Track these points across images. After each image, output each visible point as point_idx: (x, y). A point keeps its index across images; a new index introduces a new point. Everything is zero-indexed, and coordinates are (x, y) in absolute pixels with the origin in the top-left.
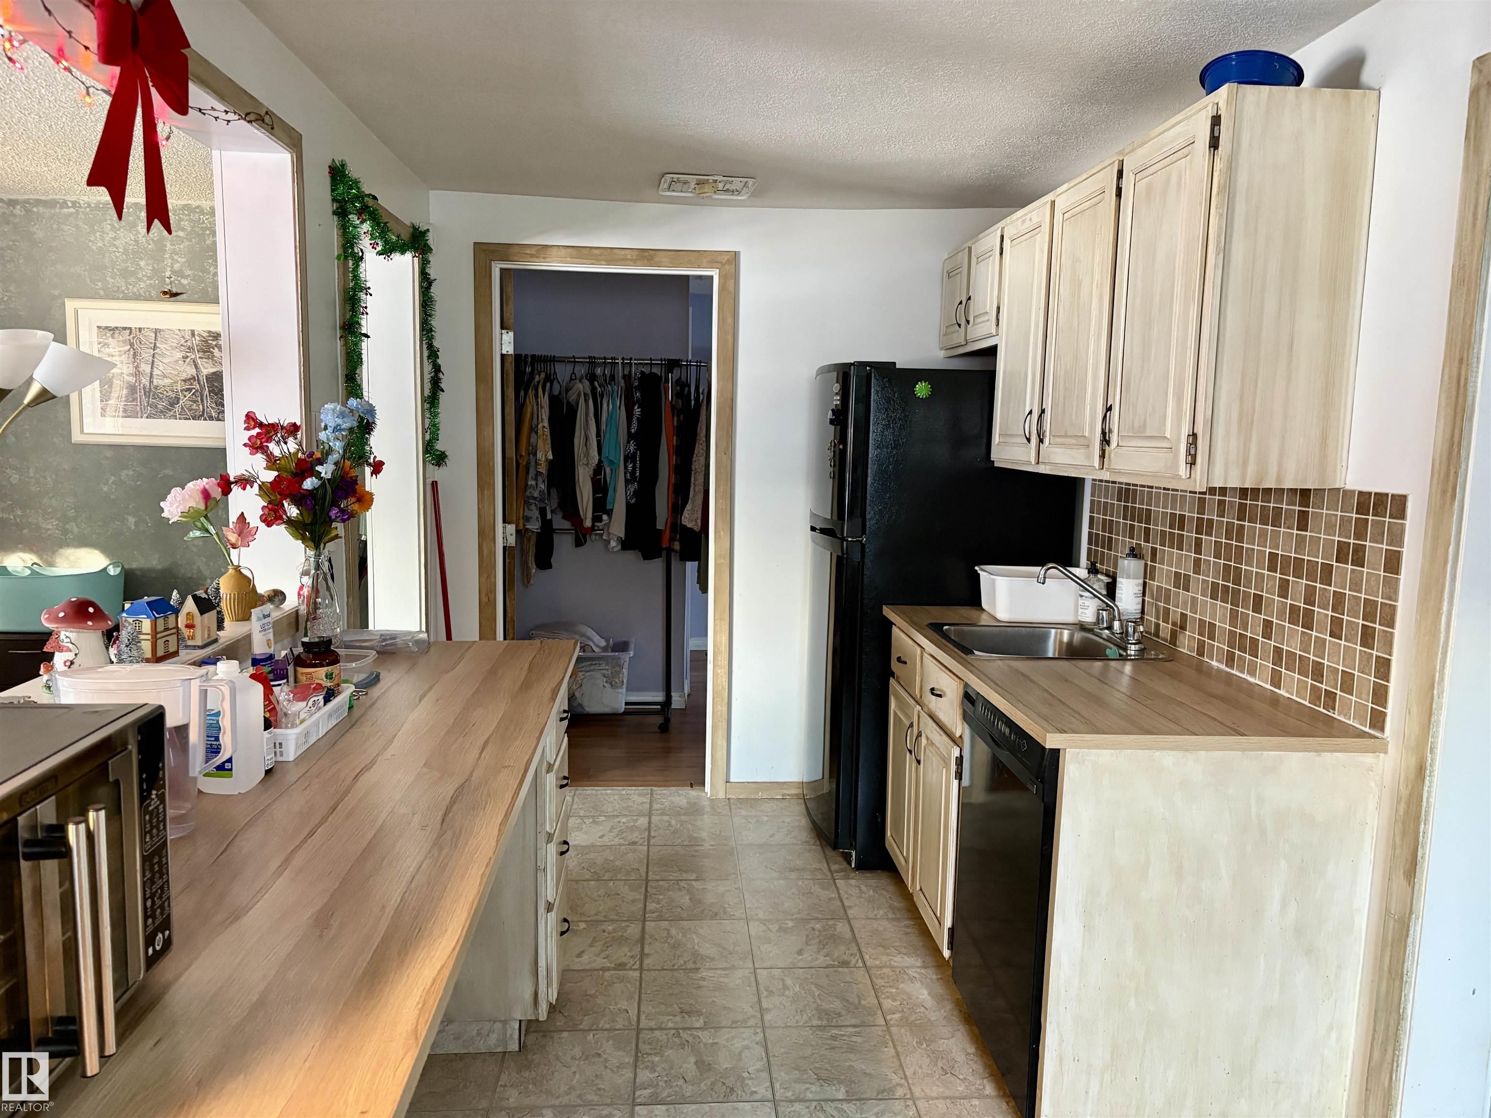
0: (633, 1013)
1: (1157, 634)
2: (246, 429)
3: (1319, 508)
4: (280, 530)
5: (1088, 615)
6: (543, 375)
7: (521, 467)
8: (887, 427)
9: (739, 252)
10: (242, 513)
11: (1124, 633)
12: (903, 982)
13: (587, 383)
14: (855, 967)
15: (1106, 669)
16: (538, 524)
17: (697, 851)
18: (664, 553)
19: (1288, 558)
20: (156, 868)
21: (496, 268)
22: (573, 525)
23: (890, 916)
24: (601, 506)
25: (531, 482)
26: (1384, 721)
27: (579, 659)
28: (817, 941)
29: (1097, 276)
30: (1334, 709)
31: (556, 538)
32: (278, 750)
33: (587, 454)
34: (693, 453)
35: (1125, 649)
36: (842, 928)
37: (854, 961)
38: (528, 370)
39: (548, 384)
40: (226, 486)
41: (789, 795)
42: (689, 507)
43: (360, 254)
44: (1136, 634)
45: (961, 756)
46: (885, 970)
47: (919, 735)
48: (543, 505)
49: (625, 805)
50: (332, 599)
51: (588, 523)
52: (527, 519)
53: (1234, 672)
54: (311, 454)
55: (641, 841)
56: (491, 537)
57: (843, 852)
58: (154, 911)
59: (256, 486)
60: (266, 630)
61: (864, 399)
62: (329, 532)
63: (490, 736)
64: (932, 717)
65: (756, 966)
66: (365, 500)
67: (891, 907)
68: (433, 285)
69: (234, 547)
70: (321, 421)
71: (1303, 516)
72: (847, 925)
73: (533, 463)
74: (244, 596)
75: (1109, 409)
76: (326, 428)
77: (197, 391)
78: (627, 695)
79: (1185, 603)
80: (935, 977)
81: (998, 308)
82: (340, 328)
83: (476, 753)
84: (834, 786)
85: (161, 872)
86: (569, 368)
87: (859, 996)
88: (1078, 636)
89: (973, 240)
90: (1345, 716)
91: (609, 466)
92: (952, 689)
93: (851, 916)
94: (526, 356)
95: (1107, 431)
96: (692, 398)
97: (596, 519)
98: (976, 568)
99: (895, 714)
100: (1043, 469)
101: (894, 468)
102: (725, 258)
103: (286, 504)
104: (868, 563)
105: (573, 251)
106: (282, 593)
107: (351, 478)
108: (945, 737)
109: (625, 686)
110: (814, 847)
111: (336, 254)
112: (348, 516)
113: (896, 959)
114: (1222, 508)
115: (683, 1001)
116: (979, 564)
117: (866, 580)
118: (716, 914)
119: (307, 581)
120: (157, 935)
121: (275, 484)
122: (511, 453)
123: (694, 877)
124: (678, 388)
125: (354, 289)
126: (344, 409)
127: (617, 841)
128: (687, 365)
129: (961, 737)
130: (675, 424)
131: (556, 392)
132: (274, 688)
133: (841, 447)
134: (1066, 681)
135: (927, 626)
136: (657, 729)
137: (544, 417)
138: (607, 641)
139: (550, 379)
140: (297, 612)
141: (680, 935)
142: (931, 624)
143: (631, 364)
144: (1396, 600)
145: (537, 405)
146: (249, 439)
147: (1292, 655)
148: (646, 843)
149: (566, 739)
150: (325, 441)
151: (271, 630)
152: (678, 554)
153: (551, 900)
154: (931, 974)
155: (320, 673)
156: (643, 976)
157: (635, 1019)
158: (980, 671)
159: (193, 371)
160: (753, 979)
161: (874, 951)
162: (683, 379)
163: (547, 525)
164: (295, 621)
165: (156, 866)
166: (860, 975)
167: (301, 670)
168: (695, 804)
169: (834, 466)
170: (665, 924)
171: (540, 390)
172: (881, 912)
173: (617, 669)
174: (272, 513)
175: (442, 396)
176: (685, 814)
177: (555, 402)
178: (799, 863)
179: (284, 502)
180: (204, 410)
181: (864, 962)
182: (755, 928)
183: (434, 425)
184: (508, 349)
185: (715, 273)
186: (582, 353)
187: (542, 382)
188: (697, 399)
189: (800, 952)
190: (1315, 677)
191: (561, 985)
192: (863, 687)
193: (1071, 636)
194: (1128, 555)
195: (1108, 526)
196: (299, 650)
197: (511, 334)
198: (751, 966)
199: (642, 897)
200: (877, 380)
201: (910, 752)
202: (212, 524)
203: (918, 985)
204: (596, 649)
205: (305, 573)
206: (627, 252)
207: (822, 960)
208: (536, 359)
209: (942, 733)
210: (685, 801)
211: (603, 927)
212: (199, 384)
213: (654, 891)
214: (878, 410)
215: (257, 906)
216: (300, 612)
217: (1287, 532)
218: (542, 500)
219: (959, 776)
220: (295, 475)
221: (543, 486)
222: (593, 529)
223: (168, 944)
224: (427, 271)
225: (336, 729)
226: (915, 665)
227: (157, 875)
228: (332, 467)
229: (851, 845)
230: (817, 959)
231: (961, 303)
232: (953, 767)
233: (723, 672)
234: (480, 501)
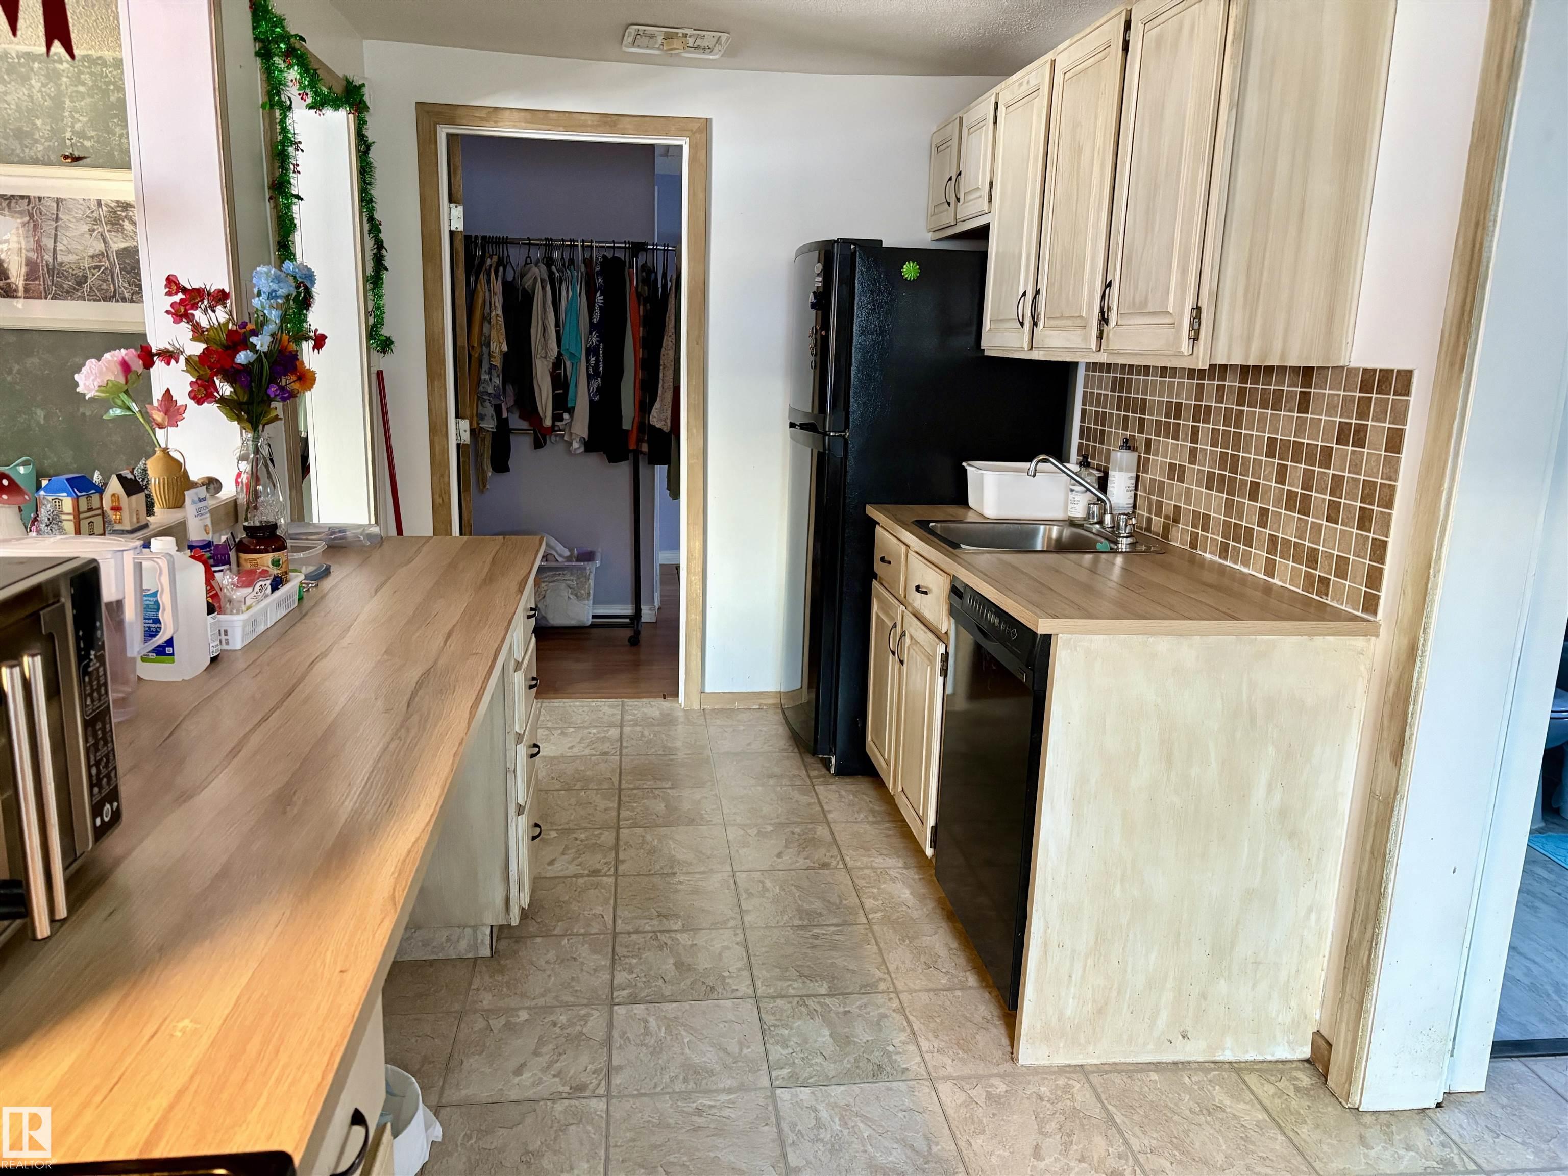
0: (609, 919)
1: (1148, 529)
2: (167, 294)
3: (1321, 388)
4: (211, 409)
5: (1078, 511)
6: (495, 258)
7: (473, 359)
8: (873, 310)
9: (711, 119)
10: (168, 390)
11: (1116, 526)
12: (884, 883)
13: (543, 268)
14: (836, 869)
15: (1096, 562)
16: (491, 421)
17: (671, 760)
18: (631, 456)
19: (1286, 443)
20: (100, 734)
21: (442, 132)
22: (531, 425)
23: (871, 819)
24: (561, 404)
25: (485, 377)
26: (1377, 605)
27: (541, 569)
28: (796, 844)
29: (1099, 142)
30: (1327, 595)
31: (513, 439)
32: (223, 637)
33: (545, 346)
34: (661, 346)
35: (1116, 543)
36: (822, 831)
37: (834, 863)
38: (479, 252)
39: (501, 269)
40: (148, 357)
41: (765, 705)
42: (657, 405)
43: (288, 103)
44: (1128, 527)
45: (947, 653)
46: (867, 871)
47: (903, 634)
48: (498, 402)
49: (594, 717)
50: (274, 486)
51: (548, 422)
52: (481, 417)
53: (1227, 563)
54: (244, 325)
55: (614, 751)
56: (444, 432)
57: (822, 759)
58: (99, 780)
59: (182, 359)
60: (202, 515)
61: (848, 281)
62: (267, 413)
63: (454, 626)
64: (917, 616)
65: (735, 869)
66: (306, 379)
67: (872, 811)
68: (372, 149)
69: (161, 427)
70: (254, 286)
71: (1305, 397)
72: (827, 829)
73: (486, 356)
74: (175, 482)
75: (1109, 285)
76: (259, 294)
77: (106, 269)
78: (593, 609)
79: (1179, 495)
80: (917, 877)
81: (991, 183)
82: (269, 188)
83: (440, 641)
84: (813, 696)
85: (104, 738)
86: (524, 251)
87: (839, 896)
88: (1067, 532)
89: (965, 110)
90: (1338, 601)
91: (570, 359)
92: (938, 585)
93: (830, 820)
94: (476, 237)
95: (1105, 309)
96: (660, 286)
97: (557, 418)
98: (964, 464)
99: (878, 616)
100: (1036, 355)
101: (878, 356)
102: (695, 126)
103: (217, 382)
104: (851, 461)
105: (528, 115)
106: (217, 481)
107: (291, 352)
108: (930, 634)
109: (591, 597)
110: (792, 754)
111: (260, 102)
112: (290, 396)
113: (877, 861)
114: (1220, 393)
115: (661, 904)
116: (966, 460)
117: (848, 477)
118: (693, 820)
119: (245, 466)
120: (104, 805)
121: (204, 357)
122: (463, 341)
123: (669, 785)
124: (644, 274)
125: (283, 143)
126: (279, 273)
127: (587, 752)
128: (653, 249)
129: (946, 633)
130: (641, 313)
131: (510, 278)
132: (216, 575)
133: (823, 333)
134: (1057, 571)
135: (913, 523)
136: (627, 643)
137: (497, 305)
138: (571, 550)
139: (502, 263)
140: (235, 501)
141: (656, 841)
142: (917, 521)
143: (591, 247)
144: (1396, 481)
145: (490, 291)
146: (172, 305)
147: (1286, 542)
148: (618, 753)
149: (534, 639)
150: (260, 308)
151: (208, 515)
152: (646, 457)
153: (521, 802)
154: (913, 875)
155: (268, 558)
156: (619, 881)
157: (611, 923)
158: (969, 564)
159: (101, 246)
160: (732, 881)
161: (855, 854)
162: (649, 264)
163: (502, 424)
164: (233, 510)
165: (99, 733)
166: (842, 877)
167: (244, 556)
168: (668, 714)
169: (816, 355)
170: (639, 831)
171: (493, 275)
172: (862, 816)
173: (583, 580)
174: (202, 389)
175: (385, 275)
176: (659, 725)
177: (509, 288)
178: (777, 770)
179: (215, 378)
180: (115, 290)
181: (845, 864)
182: (733, 833)
183: (378, 308)
184: (458, 224)
185: (684, 143)
186: (539, 233)
187: (494, 266)
188: (665, 286)
189: (779, 855)
190: (1310, 564)
191: (533, 892)
192: (845, 589)
193: (1060, 534)
194: (1121, 447)
195: (1101, 418)
196: (241, 535)
197: (460, 208)
198: (729, 869)
199: (616, 806)
200: (862, 259)
201: (893, 653)
202: (134, 401)
203: (899, 885)
204: (560, 559)
205: (242, 458)
206: (587, 117)
207: (801, 862)
208: (487, 241)
209: (927, 631)
210: (658, 712)
211: (575, 835)
212: (109, 261)
213: (628, 799)
214: (863, 293)
215: (212, 785)
216: (239, 502)
217: (1288, 415)
218: (497, 396)
219: (944, 673)
220: (226, 347)
221: (497, 381)
222: (553, 428)
223: (117, 816)
224: (364, 132)
225: (284, 620)
226: (900, 563)
227: (101, 743)
228: (269, 339)
229: (831, 750)
230: (797, 861)
231: (950, 179)
232: (938, 664)
233: (697, 579)
234: (430, 393)
